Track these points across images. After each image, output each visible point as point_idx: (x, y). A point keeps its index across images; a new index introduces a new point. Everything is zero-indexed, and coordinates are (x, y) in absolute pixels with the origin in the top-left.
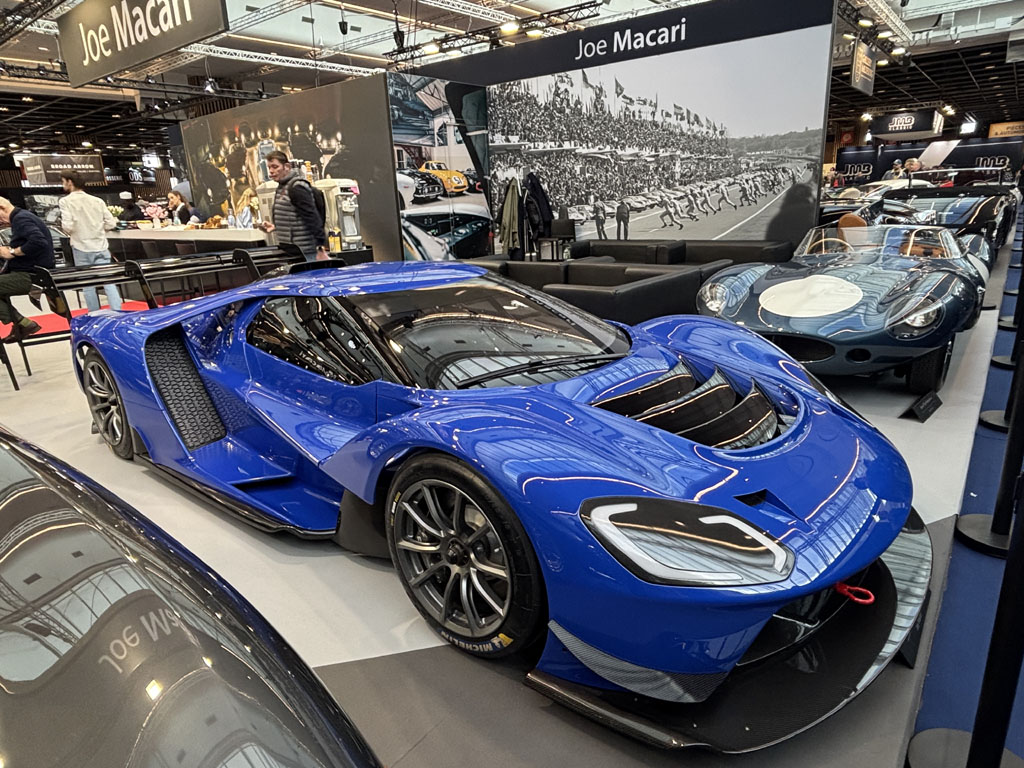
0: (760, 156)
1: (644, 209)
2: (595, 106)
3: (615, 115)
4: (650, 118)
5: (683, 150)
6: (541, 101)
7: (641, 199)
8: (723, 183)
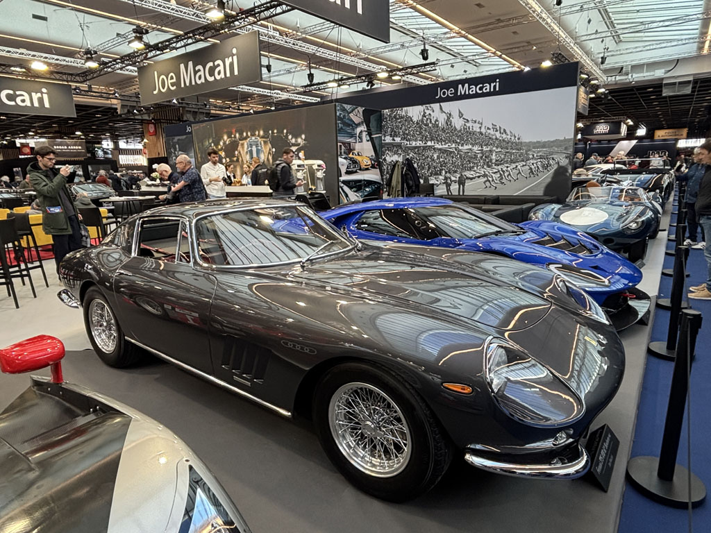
0: (540, 151)
1: (474, 178)
2: (447, 123)
3: (458, 128)
4: (478, 130)
5: (497, 147)
6: (415, 119)
7: (472, 173)
8: (519, 165)
